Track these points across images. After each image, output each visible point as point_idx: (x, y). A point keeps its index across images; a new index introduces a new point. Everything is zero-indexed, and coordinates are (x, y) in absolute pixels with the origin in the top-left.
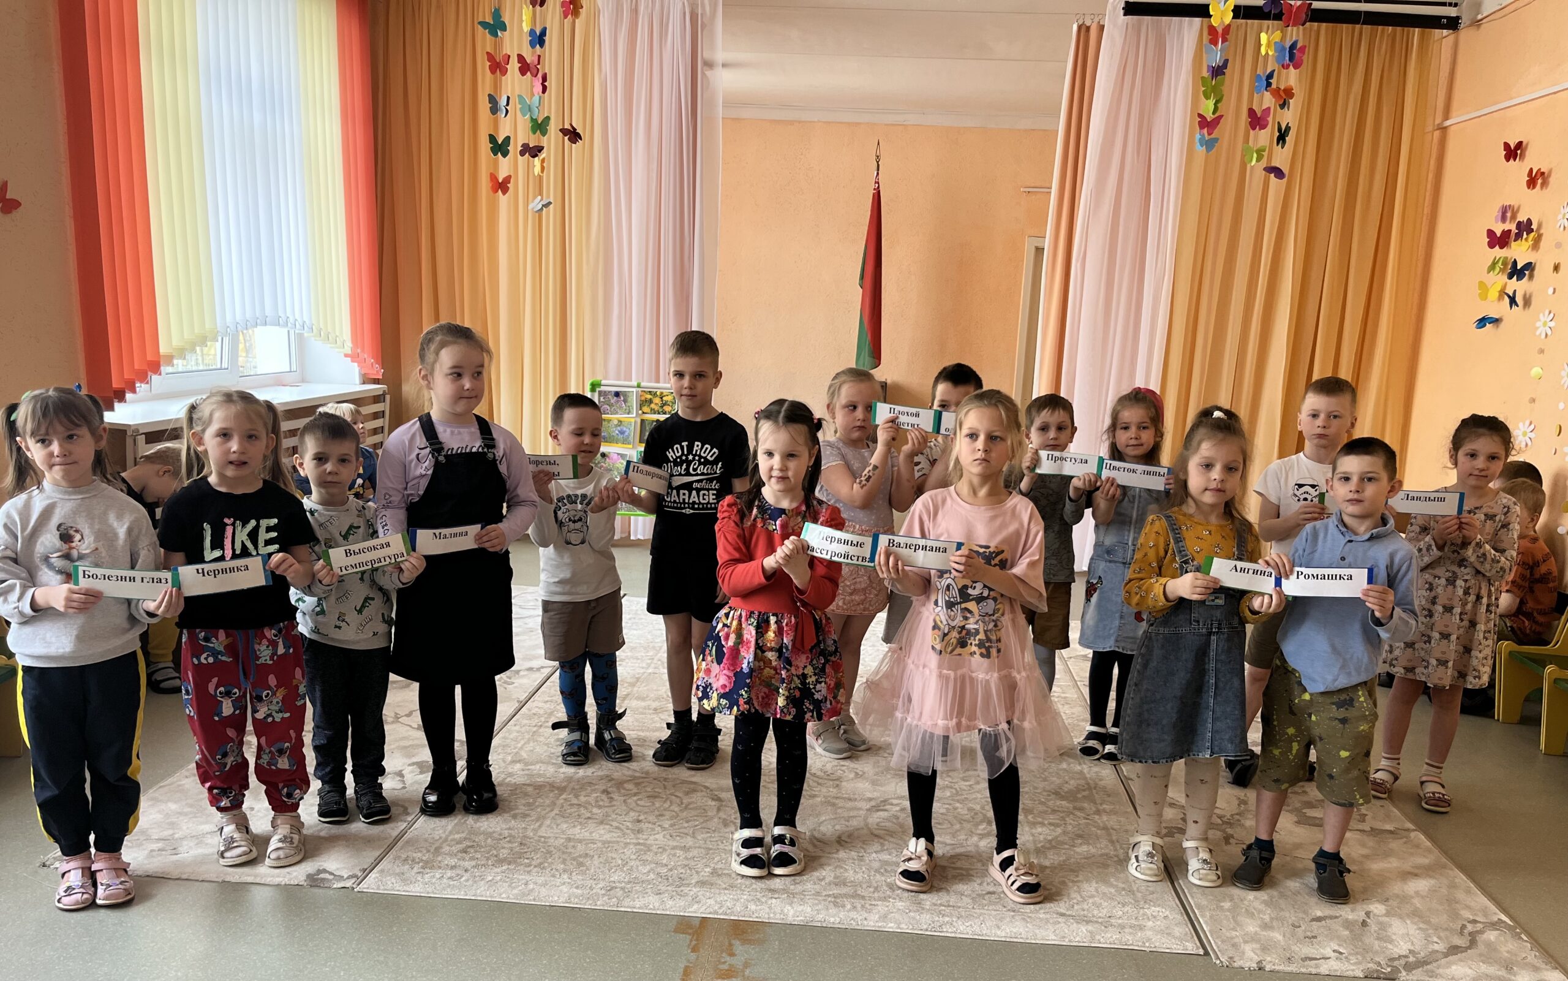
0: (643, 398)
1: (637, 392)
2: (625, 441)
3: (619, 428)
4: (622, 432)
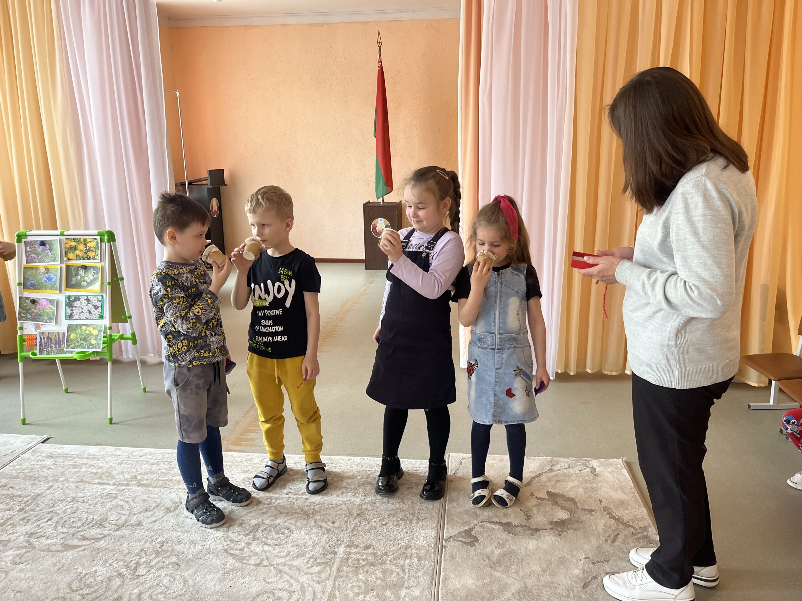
0: (67, 246)
1: (60, 240)
2: (53, 288)
3: (47, 275)
4: (50, 279)
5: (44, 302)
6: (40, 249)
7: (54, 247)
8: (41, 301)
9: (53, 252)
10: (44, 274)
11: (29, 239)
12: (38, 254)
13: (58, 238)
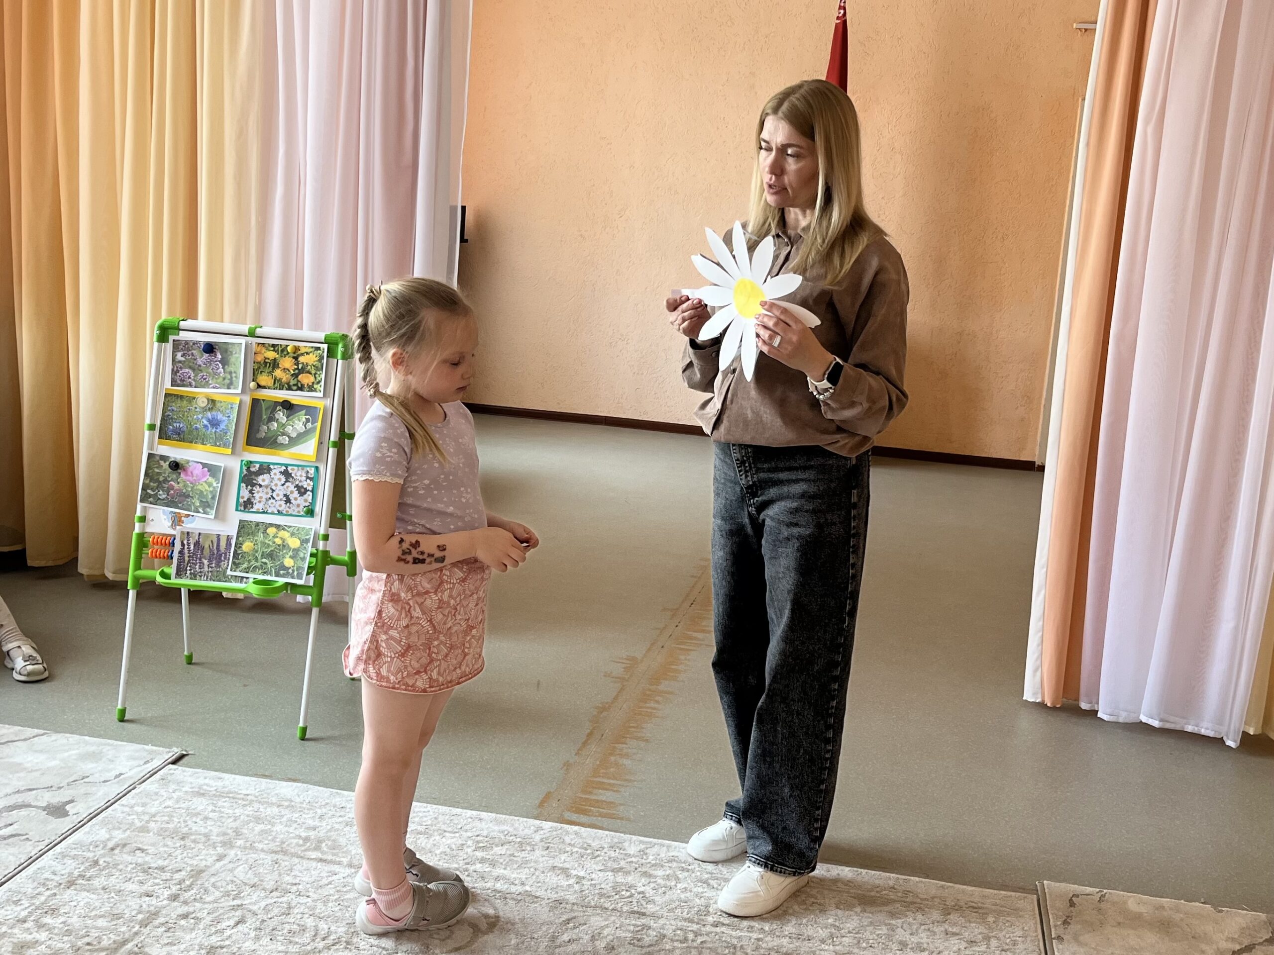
0: (260, 358)
1: (247, 346)
2: (218, 441)
3: (209, 415)
4: (214, 423)
5: (198, 470)
6: (202, 359)
7: (232, 359)
8: (191, 467)
9: (228, 369)
10: (204, 410)
11: (183, 336)
12: (196, 369)
13: (243, 341)
